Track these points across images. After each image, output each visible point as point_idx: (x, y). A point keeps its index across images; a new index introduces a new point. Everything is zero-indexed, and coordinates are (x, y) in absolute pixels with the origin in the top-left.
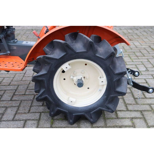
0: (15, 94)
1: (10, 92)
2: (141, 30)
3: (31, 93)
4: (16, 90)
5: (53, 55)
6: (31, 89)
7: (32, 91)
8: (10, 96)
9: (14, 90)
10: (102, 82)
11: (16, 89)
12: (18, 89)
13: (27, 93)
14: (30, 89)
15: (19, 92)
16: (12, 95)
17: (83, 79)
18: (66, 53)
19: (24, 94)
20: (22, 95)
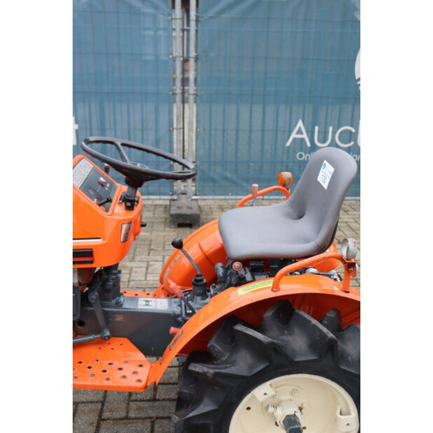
0: (103, 418)
1: (90, 411)
2: (355, 215)
3: (142, 415)
4: (103, 403)
5: (237, 367)
6: (141, 401)
7: (143, 408)
8: (93, 424)
9: (97, 402)
10: (348, 424)
11: (102, 399)
12: (107, 400)
13: (132, 415)
14: (137, 401)
15: (111, 411)
16: (96, 421)
17: (298, 414)
18: (268, 364)
19: (126, 418)
20: (121, 419)
